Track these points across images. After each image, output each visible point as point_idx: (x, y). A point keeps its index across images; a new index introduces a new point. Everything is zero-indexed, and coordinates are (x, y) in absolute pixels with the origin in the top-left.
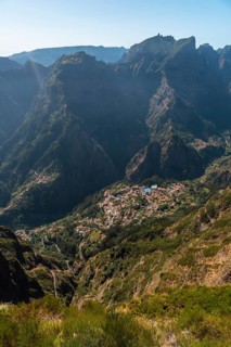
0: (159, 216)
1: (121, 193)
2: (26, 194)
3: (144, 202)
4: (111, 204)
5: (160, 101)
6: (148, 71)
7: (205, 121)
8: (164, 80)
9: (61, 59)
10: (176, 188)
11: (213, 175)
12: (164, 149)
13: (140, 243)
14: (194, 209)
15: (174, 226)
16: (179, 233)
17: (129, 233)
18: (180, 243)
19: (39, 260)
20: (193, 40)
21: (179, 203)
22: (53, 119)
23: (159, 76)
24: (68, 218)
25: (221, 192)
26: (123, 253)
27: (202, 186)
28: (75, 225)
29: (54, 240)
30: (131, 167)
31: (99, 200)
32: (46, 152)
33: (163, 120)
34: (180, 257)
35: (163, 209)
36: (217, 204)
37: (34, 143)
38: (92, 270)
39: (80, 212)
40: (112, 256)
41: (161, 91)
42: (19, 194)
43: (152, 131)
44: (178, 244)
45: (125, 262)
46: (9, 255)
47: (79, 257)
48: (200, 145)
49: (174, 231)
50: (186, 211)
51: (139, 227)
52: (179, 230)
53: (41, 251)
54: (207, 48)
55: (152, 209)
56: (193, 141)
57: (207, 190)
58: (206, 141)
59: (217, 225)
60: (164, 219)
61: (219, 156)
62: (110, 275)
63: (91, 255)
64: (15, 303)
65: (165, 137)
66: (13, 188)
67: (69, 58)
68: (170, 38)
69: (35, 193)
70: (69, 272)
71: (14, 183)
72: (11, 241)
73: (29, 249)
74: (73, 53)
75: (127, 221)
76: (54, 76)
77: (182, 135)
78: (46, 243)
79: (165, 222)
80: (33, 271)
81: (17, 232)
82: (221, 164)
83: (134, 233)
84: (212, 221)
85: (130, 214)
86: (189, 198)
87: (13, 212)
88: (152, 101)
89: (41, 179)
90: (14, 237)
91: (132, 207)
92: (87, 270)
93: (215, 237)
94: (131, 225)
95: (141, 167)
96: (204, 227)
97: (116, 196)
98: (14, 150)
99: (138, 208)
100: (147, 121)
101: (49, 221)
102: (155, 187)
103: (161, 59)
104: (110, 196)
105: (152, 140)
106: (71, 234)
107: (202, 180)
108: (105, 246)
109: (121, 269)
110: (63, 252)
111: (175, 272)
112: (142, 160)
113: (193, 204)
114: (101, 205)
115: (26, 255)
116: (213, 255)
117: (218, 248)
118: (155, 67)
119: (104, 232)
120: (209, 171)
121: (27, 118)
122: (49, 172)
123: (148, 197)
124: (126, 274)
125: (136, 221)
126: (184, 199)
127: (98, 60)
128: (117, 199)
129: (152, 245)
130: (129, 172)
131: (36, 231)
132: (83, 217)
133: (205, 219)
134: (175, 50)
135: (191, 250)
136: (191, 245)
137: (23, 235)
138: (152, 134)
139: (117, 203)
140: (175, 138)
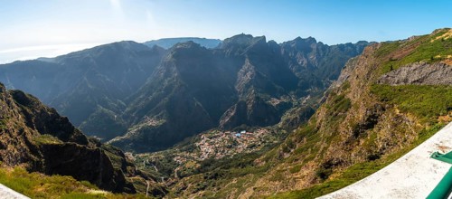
0: (248, 152)
1: (215, 137)
2: (138, 131)
3: (235, 143)
4: (206, 144)
5: (245, 74)
6: (236, 54)
7: (277, 86)
8: (247, 60)
9: (177, 45)
10: (261, 132)
11: (287, 121)
12: (250, 106)
13: (232, 170)
14: (277, 145)
15: (262, 157)
16: (267, 161)
17: (222, 164)
18: (269, 167)
19: (138, 173)
20: (264, 37)
21: (264, 142)
22: (166, 83)
23: (243, 59)
24: (168, 151)
25: (295, 131)
26: (216, 176)
27: (280, 129)
28: (174, 156)
29: (154, 163)
30: (224, 119)
31: (197, 141)
32: (158, 105)
33: (247, 86)
34: (270, 176)
35: (251, 147)
36: (293, 139)
37: (150, 98)
38: (185, 184)
39: (180, 147)
40: (205, 178)
41: (245, 67)
42: (133, 130)
43: (240, 93)
44: (267, 169)
45: (217, 182)
46: (116, 166)
47: (174, 176)
48: (275, 102)
49: (263, 161)
50: (271, 147)
51: (231, 160)
52: (267, 160)
53: (140, 168)
54: (272, 43)
55: (242, 147)
56: (270, 99)
57: (285, 132)
58: (279, 99)
59: (296, 153)
60: (253, 153)
61: (289, 108)
62: (203, 189)
63: (186, 176)
64: (114, 193)
65: (250, 97)
66: (130, 125)
67: (181, 44)
68: (250, 36)
69: (146, 131)
70: (163, 183)
71: (131, 123)
72: (120, 158)
73: (132, 165)
74: (185, 41)
75: (219, 156)
76: (170, 55)
77: (262, 96)
78: (146, 164)
79: (255, 155)
80: (131, 178)
81: (126, 154)
82: (291, 113)
83: (226, 164)
84: (292, 151)
85: (223, 151)
86: (272, 138)
87: (127, 141)
88: (239, 73)
89: (152, 122)
90: (123, 156)
91: (224, 146)
92: (180, 184)
93: (296, 160)
94: (224, 158)
95: (232, 118)
96: (286, 156)
97: (211, 138)
98: (136, 101)
99: (230, 147)
100: (236, 87)
101: (152, 151)
102: (244, 132)
103: (244, 47)
104: (206, 139)
105: (240, 100)
106: (169, 161)
107: (280, 125)
108: (199, 171)
109: (214, 186)
110: (160, 172)
111: (267, 186)
112: (232, 114)
113: (275, 142)
114: (197, 144)
115: (129, 168)
116: (298, 171)
117: (301, 166)
118: (240, 52)
119: (199, 162)
120: (283, 119)
121: (149, 81)
122: (158, 118)
123: (238, 140)
124: (219, 189)
125: (228, 156)
126: (268, 139)
127: (202, 46)
128: (212, 140)
129: (244, 171)
130: (222, 122)
131: (141, 155)
132: (181, 151)
133: (286, 150)
134: (253, 43)
135: (279, 171)
136: (278, 168)
137: (130, 156)
138: (240, 96)
139: (211, 144)
140: (257, 98)
